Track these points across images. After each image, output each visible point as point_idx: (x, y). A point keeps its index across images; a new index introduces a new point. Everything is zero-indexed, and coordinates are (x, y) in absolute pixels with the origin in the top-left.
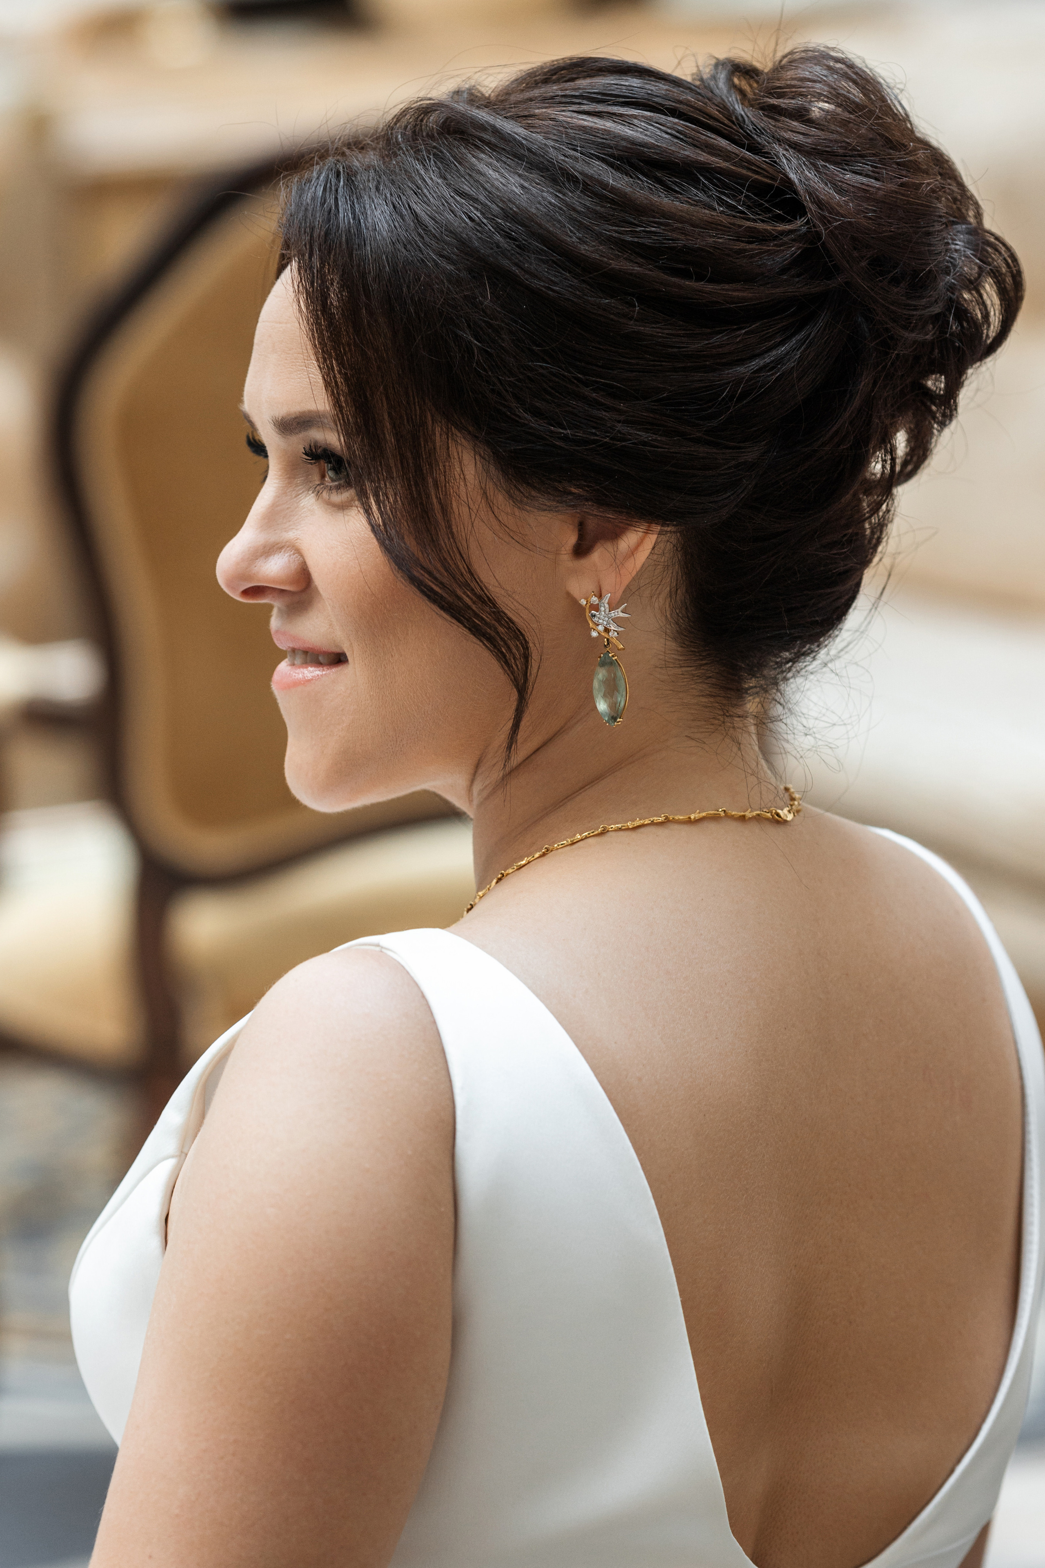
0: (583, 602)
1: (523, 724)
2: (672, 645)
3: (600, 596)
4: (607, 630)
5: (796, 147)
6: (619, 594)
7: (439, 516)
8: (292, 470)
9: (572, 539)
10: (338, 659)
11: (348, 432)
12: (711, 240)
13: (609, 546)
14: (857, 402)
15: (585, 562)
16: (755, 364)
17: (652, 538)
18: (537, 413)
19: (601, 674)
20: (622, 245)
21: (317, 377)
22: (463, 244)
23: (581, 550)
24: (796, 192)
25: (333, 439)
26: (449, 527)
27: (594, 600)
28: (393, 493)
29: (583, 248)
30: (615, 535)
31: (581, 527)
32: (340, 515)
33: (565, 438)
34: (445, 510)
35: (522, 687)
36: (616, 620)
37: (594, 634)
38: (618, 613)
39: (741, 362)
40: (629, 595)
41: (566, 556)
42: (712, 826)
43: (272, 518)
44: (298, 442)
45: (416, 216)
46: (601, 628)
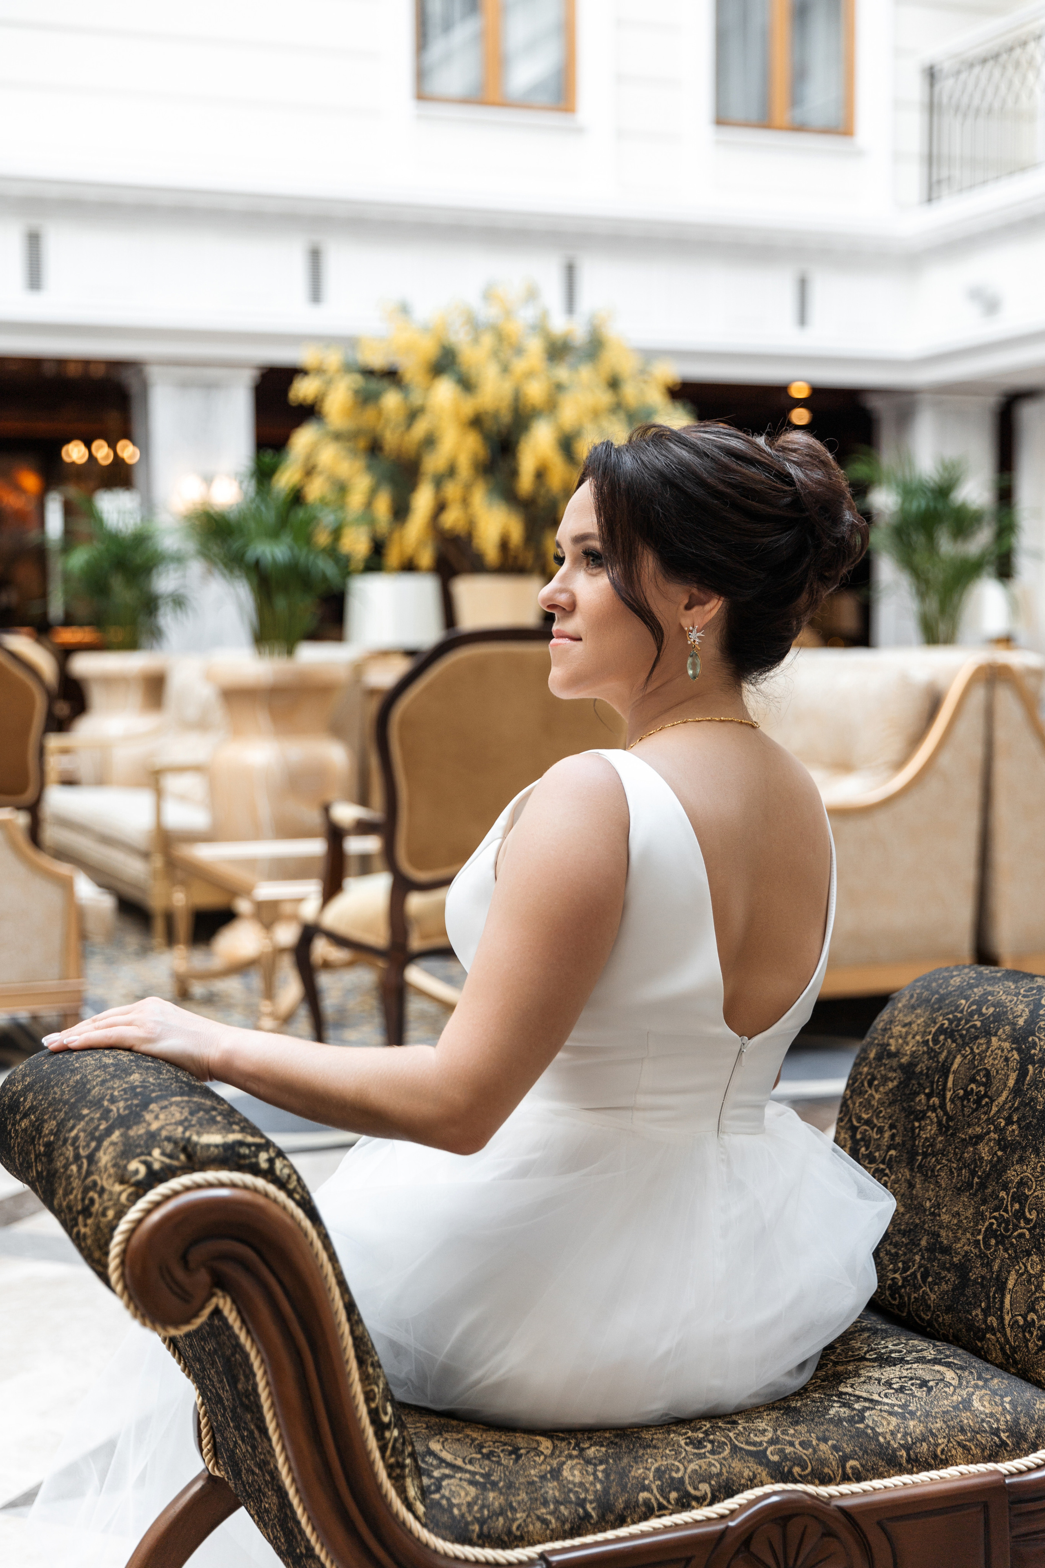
0: (686, 629)
1: (654, 673)
2: (718, 652)
3: (693, 627)
4: (694, 641)
5: (794, 462)
6: (701, 627)
7: (636, 578)
8: (576, 561)
9: (686, 601)
10: (580, 639)
11: (603, 541)
12: (759, 487)
13: (701, 607)
14: (804, 566)
15: (689, 612)
16: (770, 539)
17: (721, 603)
18: (682, 542)
19: (690, 660)
20: (723, 482)
21: (595, 520)
22: (661, 474)
23: (688, 607)
24: (793, 478)
25: (596, 544)
26: (639, 581)
27: (691, 628)
28: (618, 570)
29: (709, 480)
30: (703, 603)
31: (691, 597)
32: (592, 578)
33: (692, 553)
34: (639, 577)
35: (659, 649)
36: (699, 637)
37: (689, 642)
38: (699, 634)
39: (763, 537)
40: (705, 628)
41: (682, 607)
42: (729, 724)
43: (564, 578)
44: (579, 549)
45: (642, 461)
46: (692, 640)
